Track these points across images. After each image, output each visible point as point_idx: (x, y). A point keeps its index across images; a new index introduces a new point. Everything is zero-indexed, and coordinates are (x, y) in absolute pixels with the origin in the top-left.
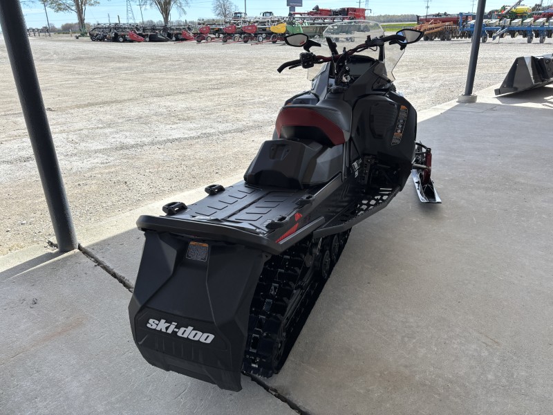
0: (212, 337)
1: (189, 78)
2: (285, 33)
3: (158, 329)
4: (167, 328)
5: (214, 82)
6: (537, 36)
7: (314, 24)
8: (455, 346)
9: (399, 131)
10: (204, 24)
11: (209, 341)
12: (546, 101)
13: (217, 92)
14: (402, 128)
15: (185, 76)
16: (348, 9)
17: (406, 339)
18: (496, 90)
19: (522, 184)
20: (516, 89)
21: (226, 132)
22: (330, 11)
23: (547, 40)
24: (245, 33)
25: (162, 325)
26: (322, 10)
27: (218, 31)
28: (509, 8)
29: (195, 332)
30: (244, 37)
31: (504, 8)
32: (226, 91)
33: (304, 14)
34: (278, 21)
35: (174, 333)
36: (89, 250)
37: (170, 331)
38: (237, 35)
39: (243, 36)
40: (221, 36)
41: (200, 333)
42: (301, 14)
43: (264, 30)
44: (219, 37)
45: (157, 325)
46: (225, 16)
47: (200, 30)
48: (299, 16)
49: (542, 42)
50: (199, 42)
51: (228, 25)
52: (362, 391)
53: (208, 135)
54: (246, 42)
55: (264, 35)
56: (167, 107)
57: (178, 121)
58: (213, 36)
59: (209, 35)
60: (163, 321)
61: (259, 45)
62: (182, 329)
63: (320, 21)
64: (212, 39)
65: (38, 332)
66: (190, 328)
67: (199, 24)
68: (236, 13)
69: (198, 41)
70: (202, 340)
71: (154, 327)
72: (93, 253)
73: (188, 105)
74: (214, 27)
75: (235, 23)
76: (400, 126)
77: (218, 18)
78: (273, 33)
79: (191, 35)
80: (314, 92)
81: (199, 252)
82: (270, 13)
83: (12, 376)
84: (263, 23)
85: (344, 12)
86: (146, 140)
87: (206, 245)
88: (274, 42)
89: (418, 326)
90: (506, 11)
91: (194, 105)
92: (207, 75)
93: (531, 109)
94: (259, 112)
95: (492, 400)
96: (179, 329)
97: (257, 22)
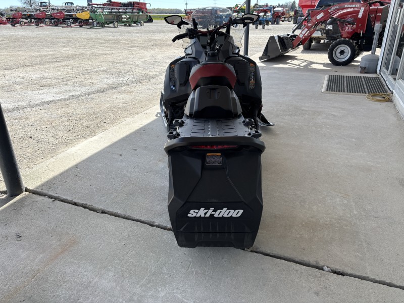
0: (241, 211)
1: (24, 54)
2: (89, 19)
3: (198, 215)
4: (205, 214)
5: (50, 57)
6: (260, 25)
7: (111, 13)
8: (329, 201)
9: (252, 80)
10: (16, 11)
11: (239, 215)
12: (289, 63)
13: (59, 64)
14: (254, 78)
15: (19, 53)
16: (133, 2)
17: (302, 204)
18: (260, 58)
19: (306, 111)
20: (269, 56)
21: (89, 94)
22: (120, 3)
23: (266, 27)
24: (55, 18)
25: (202, 212)
26: (114, 3)
27: (30, 17)
28: (240, 6)
29: (228, 211)
30: (55, 22)
31: (237, 6)
32: (67, 63)
33: (100, 5)
34: (82, 9)
35: (212, 215)
36: (39, 190)
37: (208, 215)
38: (47, 20)
39: (52, 21)
40: (33, 20)
41: (232, 211)
42: (97, 5)
43: (71, 16)
44: (31, 22)
45: (197, 213)
46: (31, 6)
47: (13, 15)
48: (96, 6)
49: (263, 28)
50: (13, 25)
51: (38, 12)
52: (298, 236)
53: (77, 97)
54: (56, 26)
55: (71, 21)
56: (23, 78)
57: (41, 88)
58: (25, 20)
59: (22, 20)
60: (202, 209)
61: (69, 28)
62: (218, 211)
63: (115, 10)
64: (25, 23)
65: (41, 256)
66: (225, 209)
67: (12, 11)
68: (41, 3)
69: (11, 24)
70: (234, 215)
71: (194, 215)
72: (45, 191)
73: (42, 75)
74: (25, 13)
75: (44, 10)
76: (252, 77)
77: (25, 6)
78: (79, 19)
79: (5, 19)
80: (193, 55)
81: (214, 159)
82: (71, 3)
83: (44, 291)
84: (69, 11)
85: (131, 5)
86: (24, 104)
87: (220, 154)
88: (81, 26)
89: (304, 195)
90: (238, 8)
91: (46, 75)
92: (39, 51)
93: (283, 68)
94: (107, 78)
95: (364, 223)
96: (216, 212)
97: (64, 10)
